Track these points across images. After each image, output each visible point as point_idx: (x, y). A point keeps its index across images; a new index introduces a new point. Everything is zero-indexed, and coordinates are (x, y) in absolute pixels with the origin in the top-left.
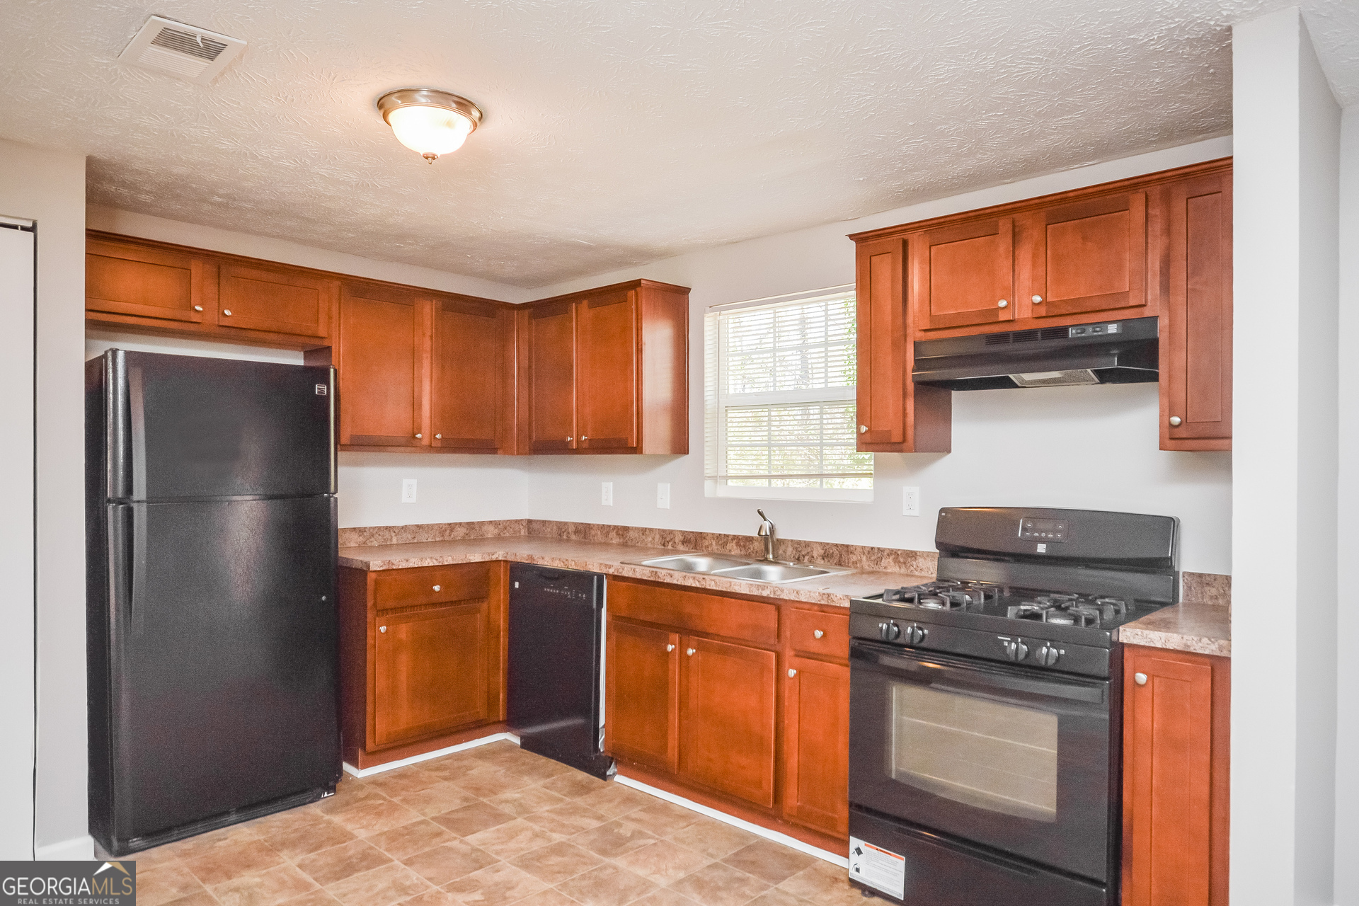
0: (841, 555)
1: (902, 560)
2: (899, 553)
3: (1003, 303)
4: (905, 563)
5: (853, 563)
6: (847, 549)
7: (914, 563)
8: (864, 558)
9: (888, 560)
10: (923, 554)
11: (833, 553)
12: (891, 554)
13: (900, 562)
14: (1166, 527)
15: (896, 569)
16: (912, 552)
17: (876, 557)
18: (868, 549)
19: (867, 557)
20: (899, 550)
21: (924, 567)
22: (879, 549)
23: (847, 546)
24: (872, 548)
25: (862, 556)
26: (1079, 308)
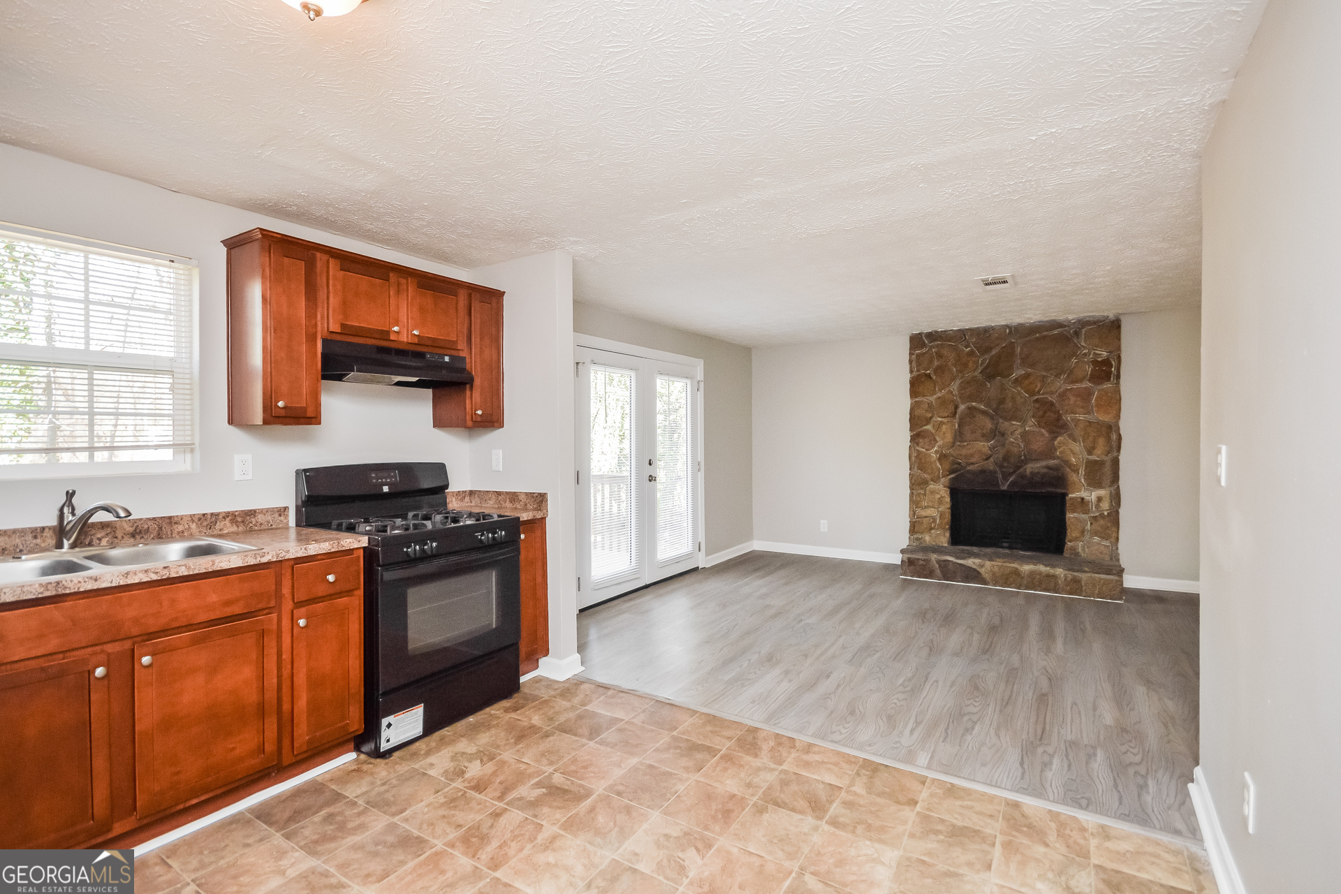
0: (160, 528)
1: (239, 519)
2: (237, 513)
3: (396, 329)
4: (243, 522)
5: (178, 533)
6: (170, 520)
7: (253, 520)
8: (193, 526)
9: (223, 523)
10: (262, 511)
11: (149, 528)
12: (228, 516)
13: (237, 521)
14: (440, 469)
15: (234, 529)
16: (250, 511)
17: (209, 522)
18: (197, 517)
19: (197, 524)
20: (236, 511)
21: (263, 522)
22: (212, 514)
23: (170, 518)
24: (204, 515)
25: (191, 524)
26: (434, 343)
